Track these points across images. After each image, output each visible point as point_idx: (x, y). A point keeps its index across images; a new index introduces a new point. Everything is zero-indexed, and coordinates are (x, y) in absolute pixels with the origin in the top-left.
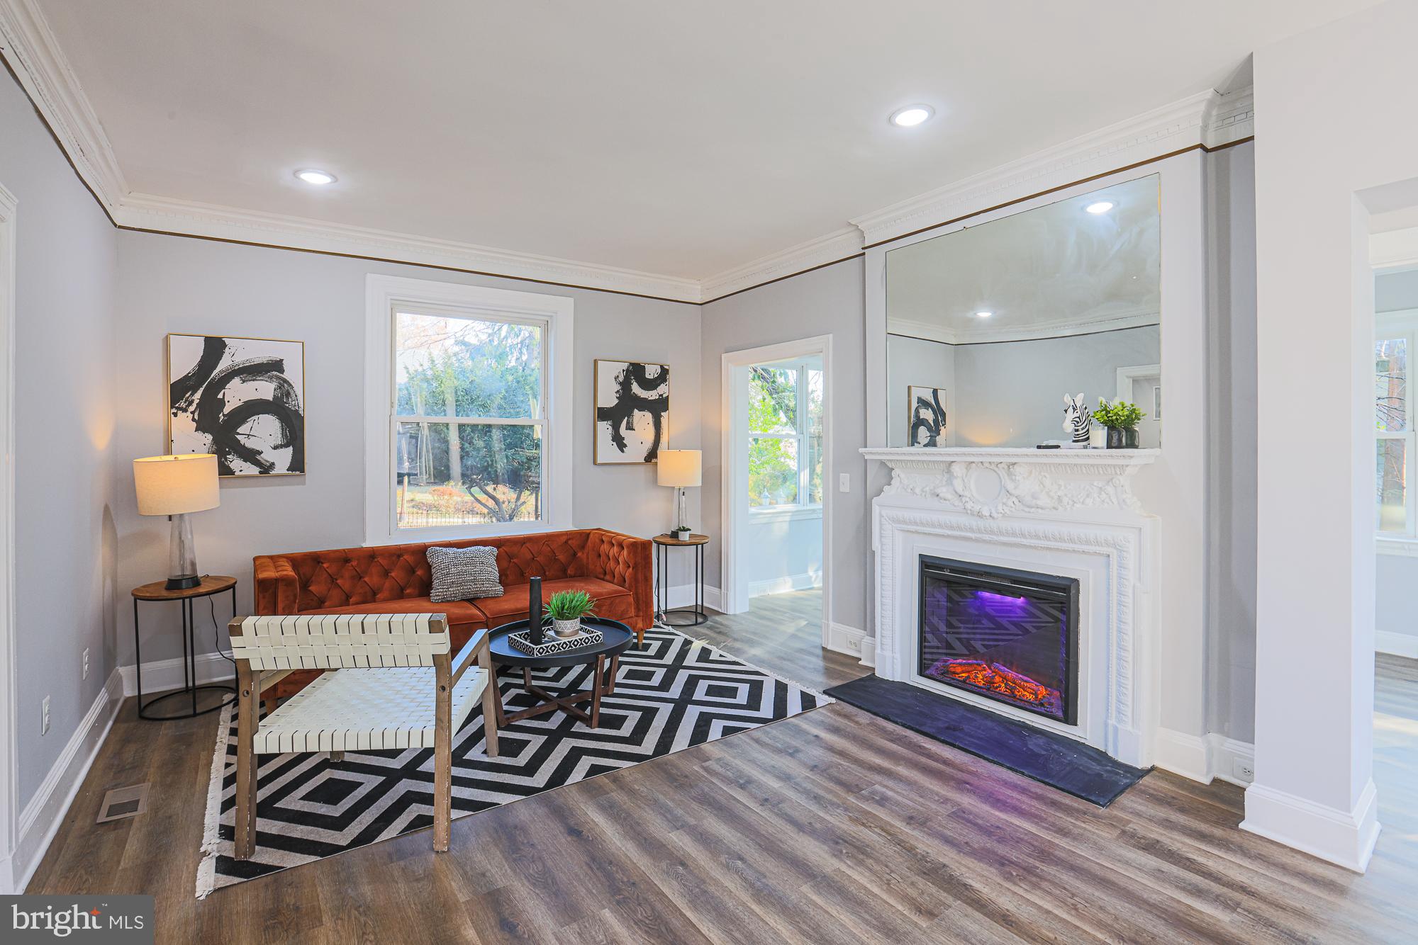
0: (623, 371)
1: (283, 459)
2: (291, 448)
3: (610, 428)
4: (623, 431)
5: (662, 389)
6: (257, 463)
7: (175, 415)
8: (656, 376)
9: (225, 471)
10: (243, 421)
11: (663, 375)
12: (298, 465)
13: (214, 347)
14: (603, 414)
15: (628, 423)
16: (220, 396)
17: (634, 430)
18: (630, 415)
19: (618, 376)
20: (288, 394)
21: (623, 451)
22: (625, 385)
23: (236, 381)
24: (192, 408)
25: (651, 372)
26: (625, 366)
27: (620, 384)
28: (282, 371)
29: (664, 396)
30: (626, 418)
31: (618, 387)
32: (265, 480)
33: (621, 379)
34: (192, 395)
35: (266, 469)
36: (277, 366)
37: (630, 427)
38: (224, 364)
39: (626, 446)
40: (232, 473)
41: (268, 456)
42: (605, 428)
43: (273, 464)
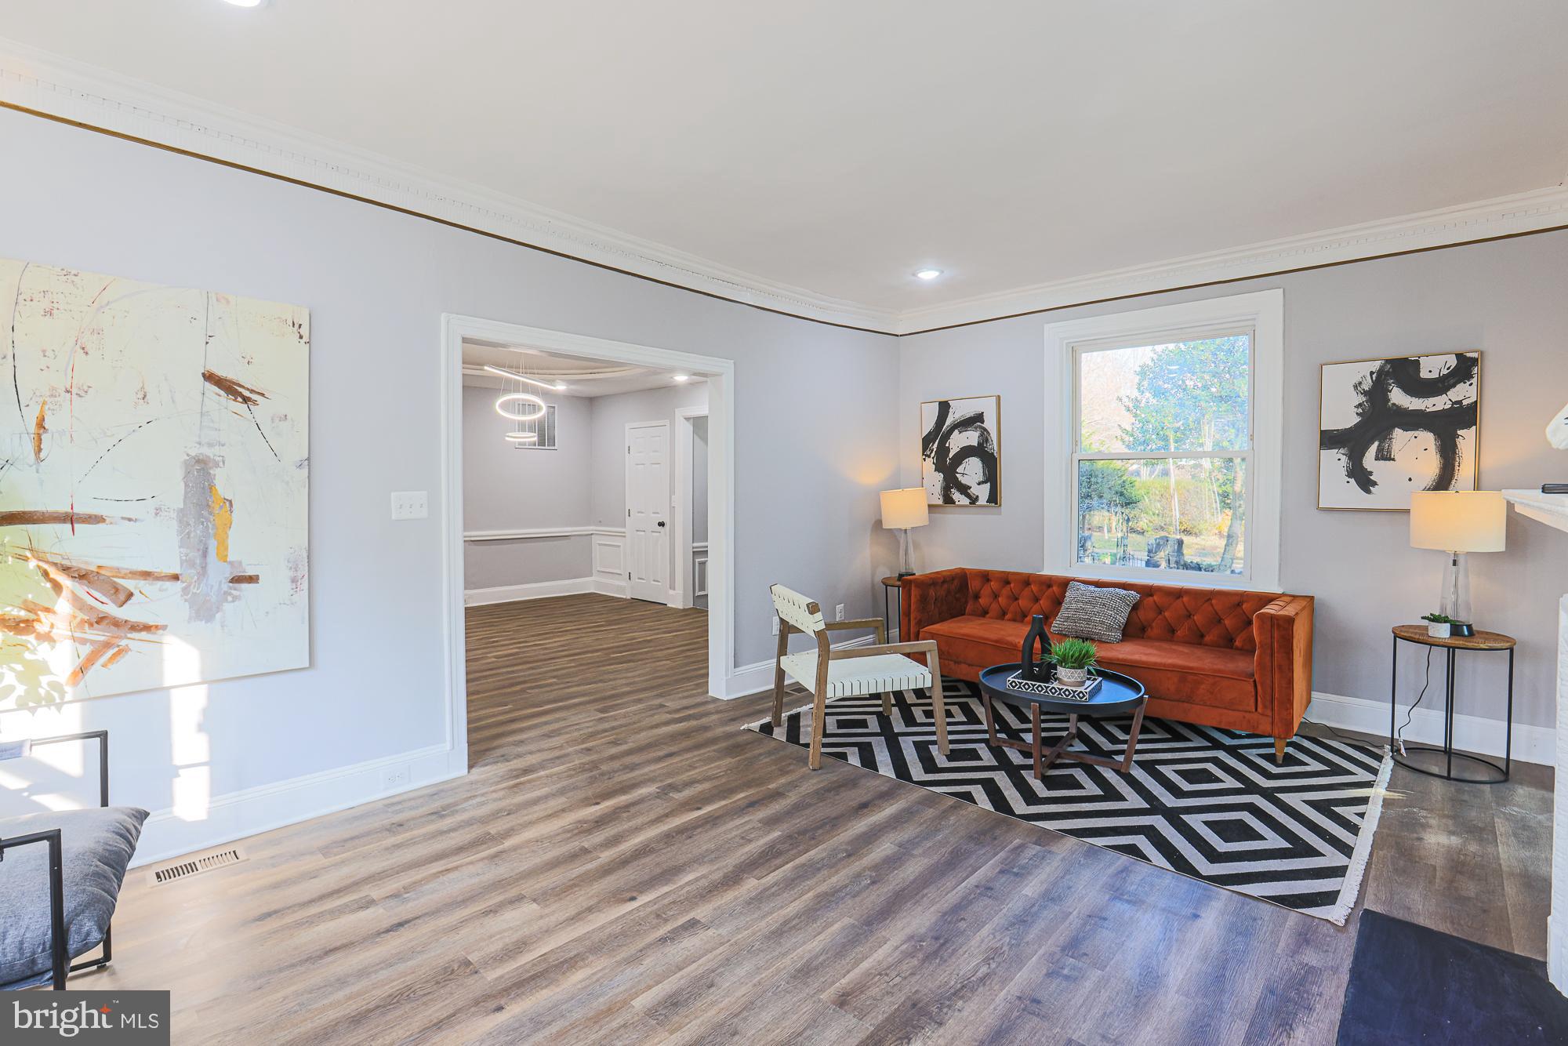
0: (1372, 373)
1: (983, 492)
2: (989, 484)
3: (1344, 459)
4: (1369, 460)
5: (1463, 393)
6: (968, 496)
7: (925, 460)
8: (1445, 372)
9: (948, 500)
10: (960, 463)
11: (1465, 368)
12: (994, 498)
13: (944, 407)
14: (1330, 439)
15: (1380, 450)
16: (947, 445)
17: (1393, 460)
18: (1384, 435)
19: (1360, 383)
20: (987, 440)
21: (1368, 492)
22: (1376, 394)
23: (956, 432)
24: (933, 455)
25: (1432, 368)
26: (1376, 366)
27: (1365, 393)
28: (983, 422)
29: (1465, 403)
30: (1376, 444)
31: (1362, 399)
32: (973, 509)
33: (1367, 385)
34: (933, 445)
35: (974, 500)
36: (979, 418)
37: (1384, 456)
38: (949, 421)
39: (1374, 484)
40: (953, 502)
41: (975, 490)
42: (1335, 461)
43: (978, 496)
